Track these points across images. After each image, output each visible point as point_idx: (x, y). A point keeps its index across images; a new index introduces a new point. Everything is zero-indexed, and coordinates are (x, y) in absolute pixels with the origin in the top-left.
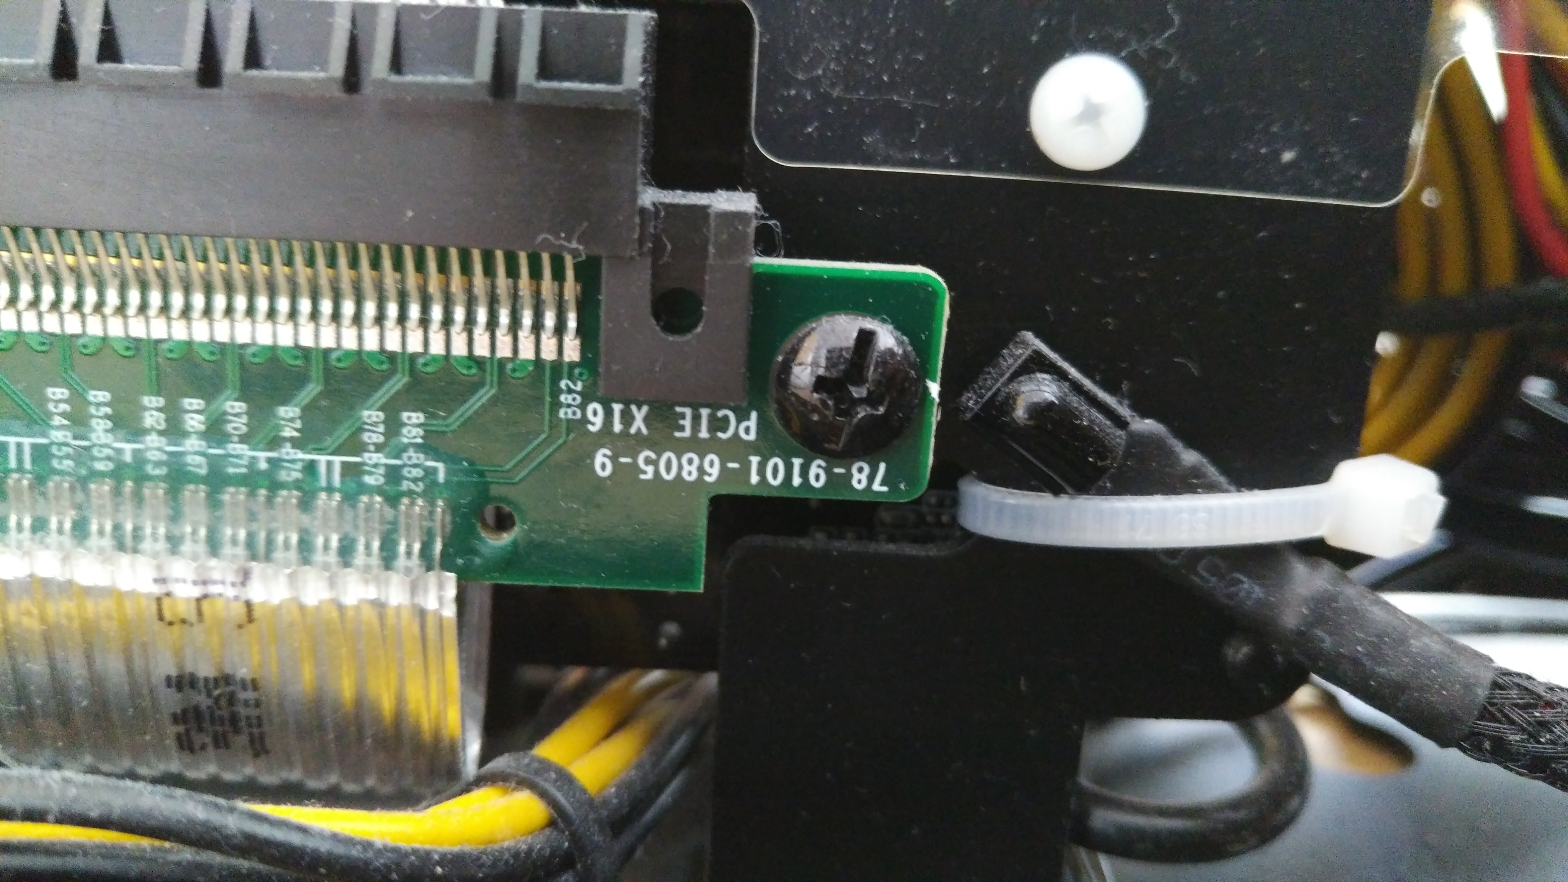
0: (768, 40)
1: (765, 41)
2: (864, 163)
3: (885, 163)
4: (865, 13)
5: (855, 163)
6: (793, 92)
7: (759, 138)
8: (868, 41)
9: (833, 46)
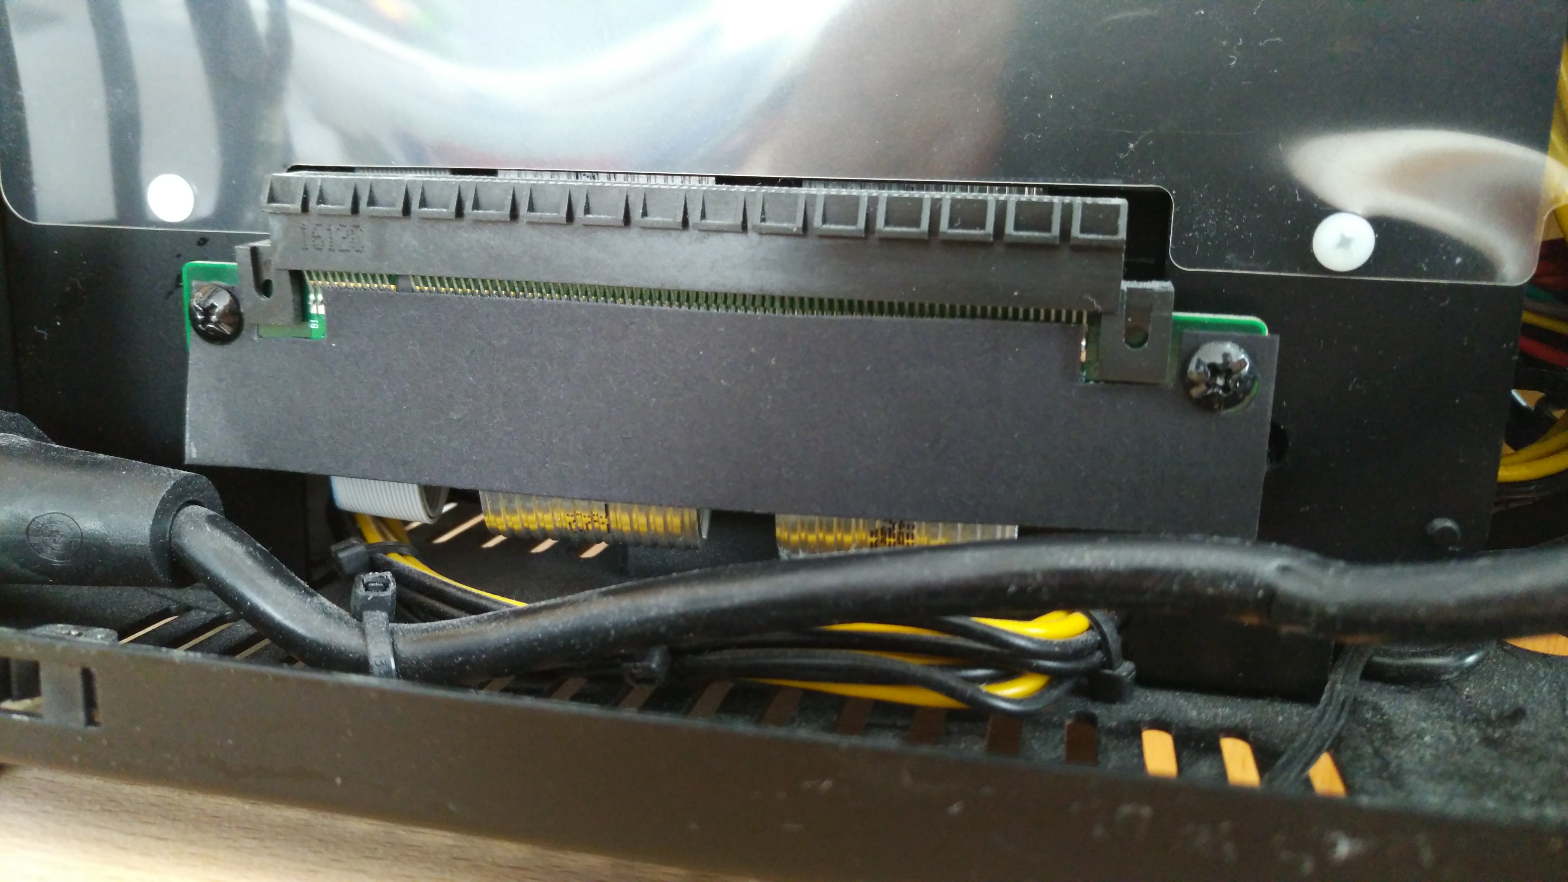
0: (1179, 209)
1: (1178, 210)
2: (1226, 269)
3: (1236, 268)
4: (1228, 196)
5: (1221, 268)
6: (1190, 235)
7: (1172, 255)
8: (1228, 210)
9: (1211, 212)
